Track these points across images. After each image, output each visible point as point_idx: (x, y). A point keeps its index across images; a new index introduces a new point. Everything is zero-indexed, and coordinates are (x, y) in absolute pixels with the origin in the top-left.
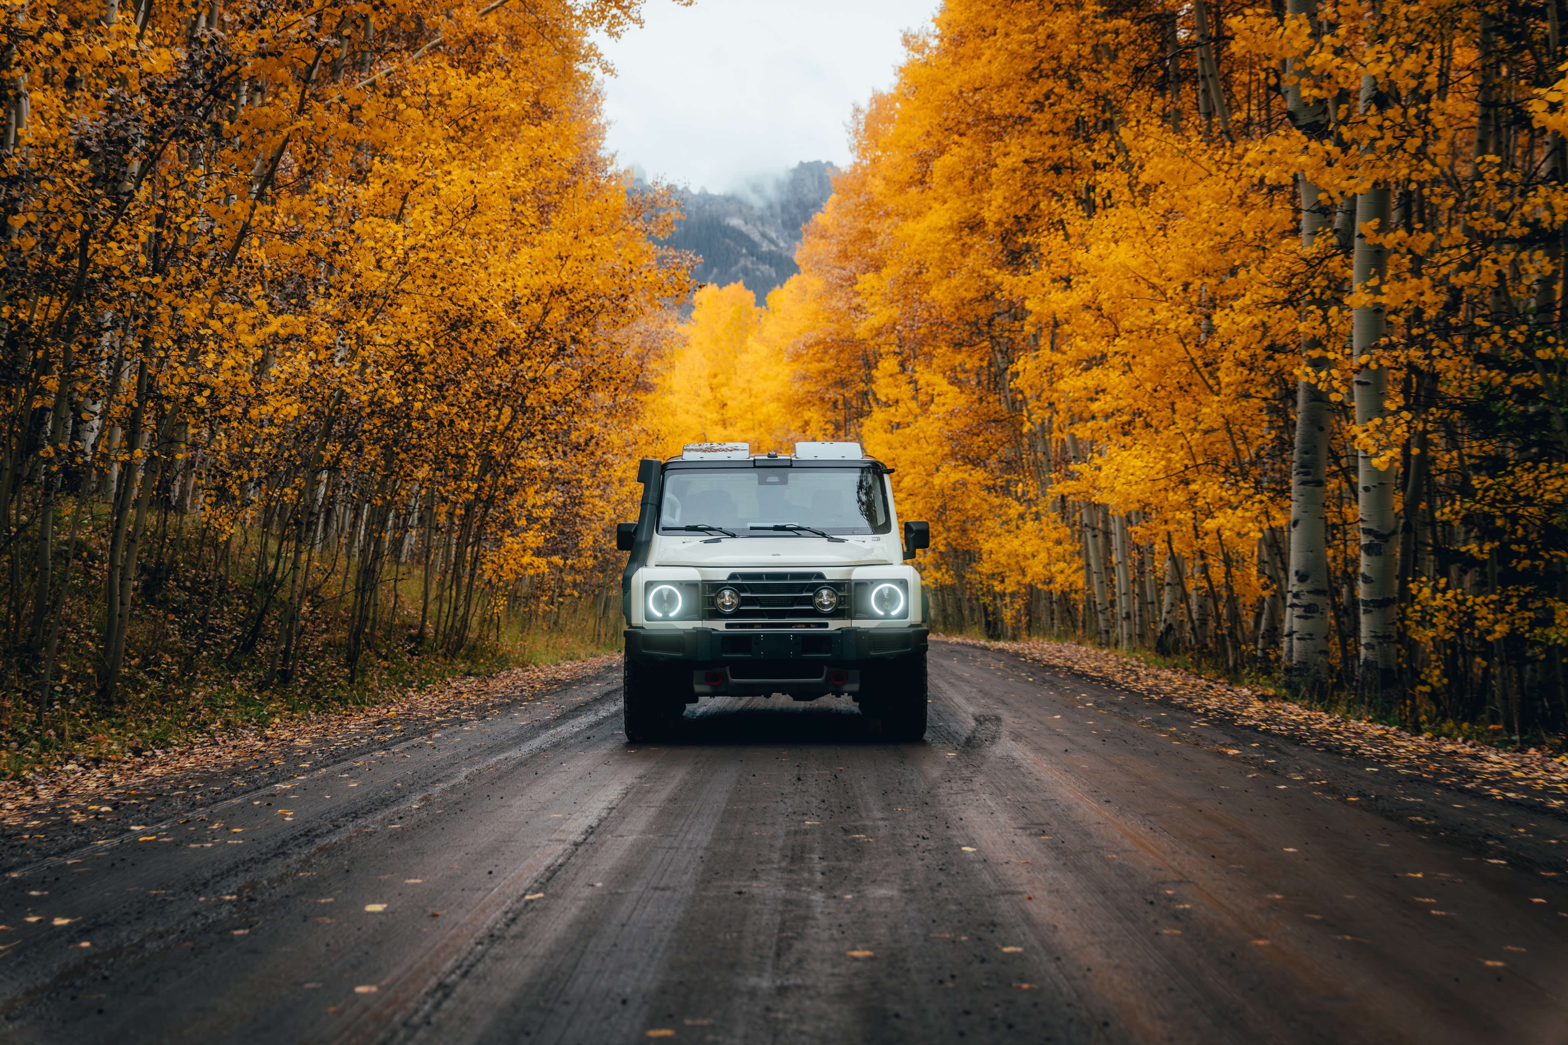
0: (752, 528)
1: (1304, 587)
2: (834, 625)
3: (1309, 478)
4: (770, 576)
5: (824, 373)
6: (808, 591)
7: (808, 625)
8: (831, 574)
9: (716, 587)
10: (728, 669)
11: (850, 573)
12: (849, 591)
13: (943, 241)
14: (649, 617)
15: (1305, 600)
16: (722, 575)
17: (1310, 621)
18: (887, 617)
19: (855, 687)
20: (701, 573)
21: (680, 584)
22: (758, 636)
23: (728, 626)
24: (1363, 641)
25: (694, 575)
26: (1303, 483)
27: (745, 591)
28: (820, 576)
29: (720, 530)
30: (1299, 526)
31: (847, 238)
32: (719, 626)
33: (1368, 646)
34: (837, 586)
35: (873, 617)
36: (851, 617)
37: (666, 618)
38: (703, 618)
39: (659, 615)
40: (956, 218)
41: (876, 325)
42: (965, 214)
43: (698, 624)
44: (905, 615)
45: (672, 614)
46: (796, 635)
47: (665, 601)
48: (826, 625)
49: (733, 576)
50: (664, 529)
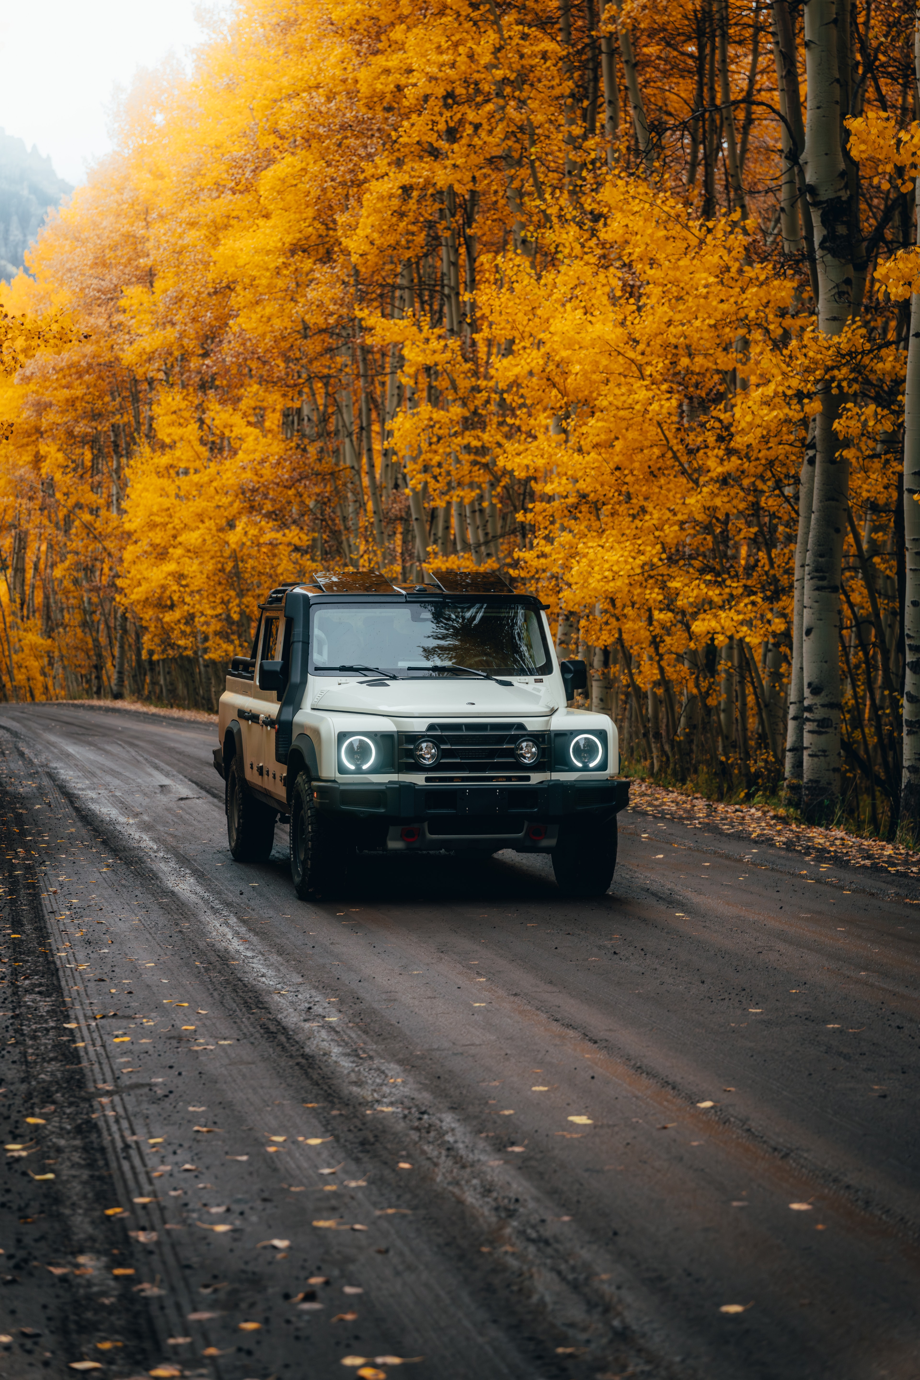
0: (409, 669)
1: (818, 700)
2: (536, 778)
3: (825, 583)
4: (469, 727)
5: (72, 402)
6: (508, 743)
7: (509, 779)
8: (533, 725)
9: (413, 738)
10: (426, 825)
11: (548, 722)
12: (550, 742)
13: (272, 266)
14: (342, 770)
15: (819, 714)
16: (420, 726)
17: (823, 737)
18: (585, 769)
19: (552, 842)
20: (396, 724)
21: (373, 735)
22: (463, 790)
23: (428, 780)
24: (906, 764)
25: (388, 726)
26: (818, 589)
27: (445, 743)
28: (521, 726)
29: (376, 670)
30: (812, 636)
31: (107, 242)
32: (419, 779)
33: (912, 769)
34: (539, 738)
35: (574, 769)
36: (552, 770)
37: (359, 771)
38: (399, 771)
39: (352, 767)
40: (288, 239)
41: (148, 349)
42: (298, 235)
43: (394, 777)
44: (603, 766)
45: (365, 767)
46: (503, 790)
47: (359, 753)
48: (528, 779)
49: (432, 727)
50: (317, 669)
